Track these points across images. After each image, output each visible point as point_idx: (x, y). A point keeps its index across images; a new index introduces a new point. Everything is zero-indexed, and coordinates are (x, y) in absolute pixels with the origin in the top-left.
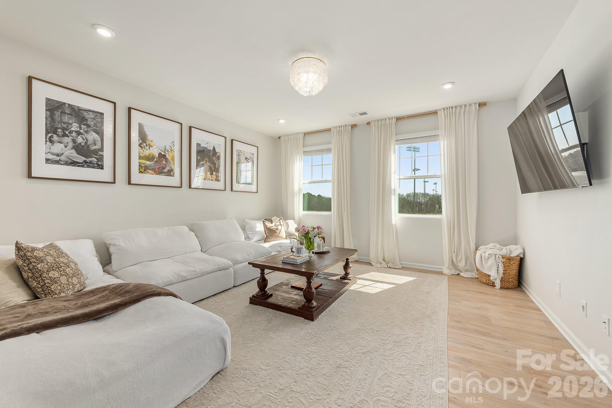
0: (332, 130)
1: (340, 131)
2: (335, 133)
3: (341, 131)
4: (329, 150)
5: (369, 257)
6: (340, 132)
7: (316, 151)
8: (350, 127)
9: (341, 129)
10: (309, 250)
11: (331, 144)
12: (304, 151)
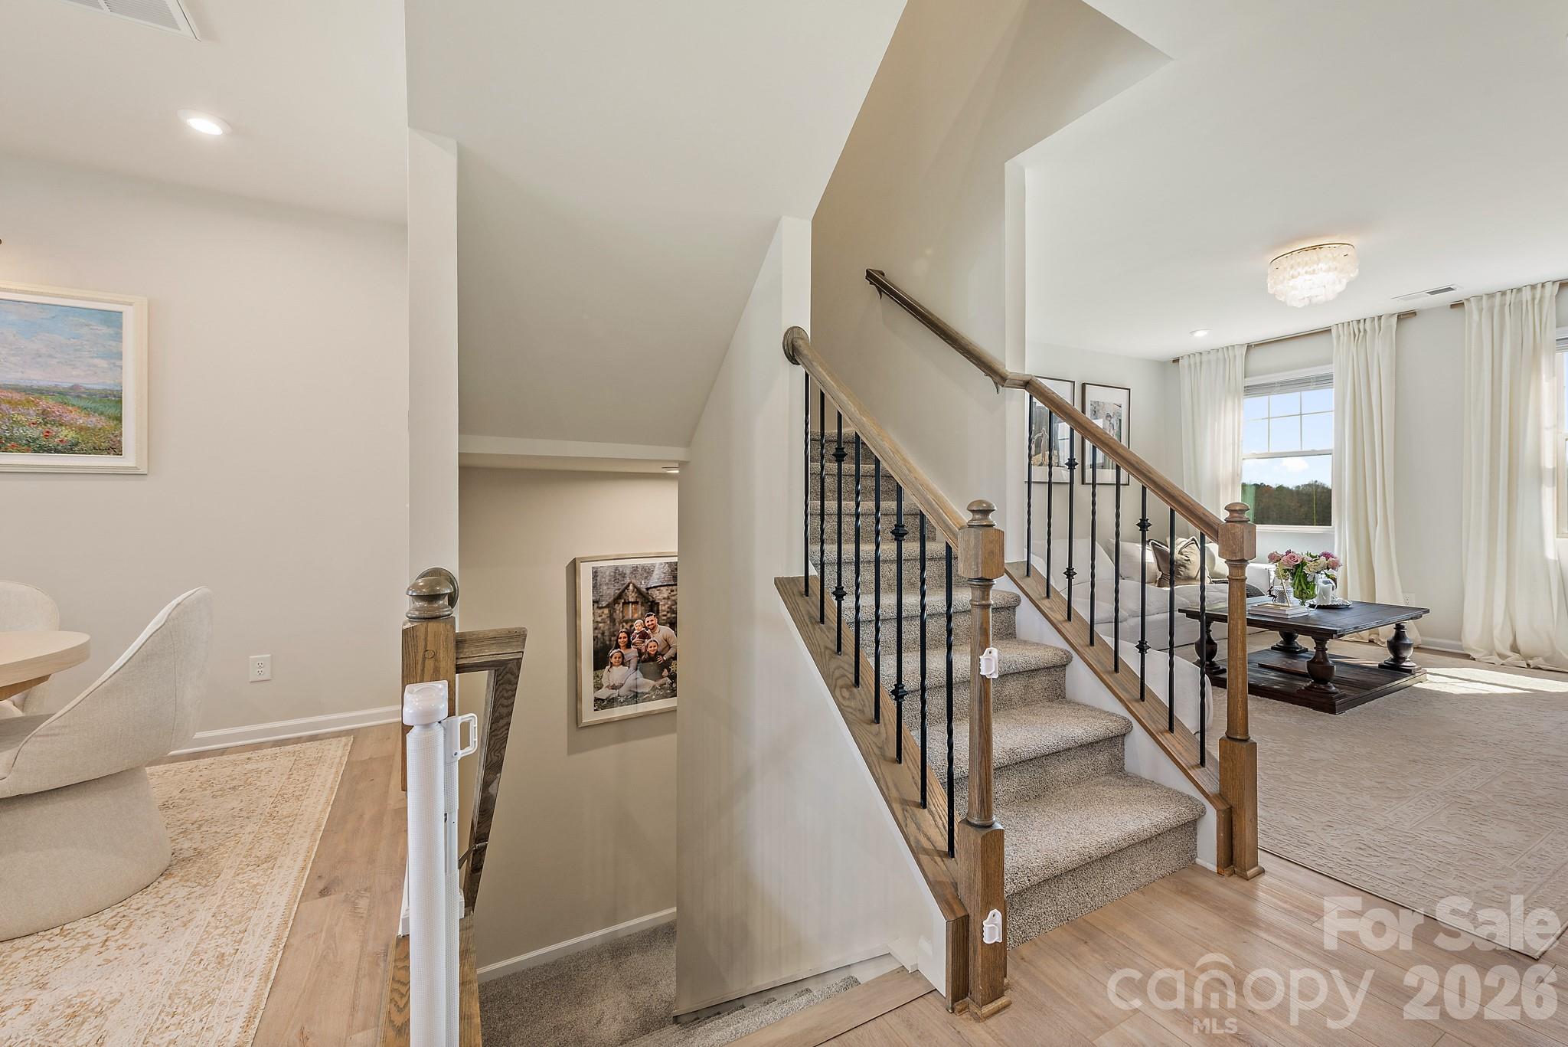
0: (1334, 331)
1: (1359, 331)
2: (1344, 339)
3: (1365, 330)
4: (1324, 381)
5: (1460, 640)
6: (1362, 334)
7: (1282, 383)
8: (1395, 319)
9: (1359, 330)
10: (1302, 598)
11: (1332, 363)
12: (1248, 387)
